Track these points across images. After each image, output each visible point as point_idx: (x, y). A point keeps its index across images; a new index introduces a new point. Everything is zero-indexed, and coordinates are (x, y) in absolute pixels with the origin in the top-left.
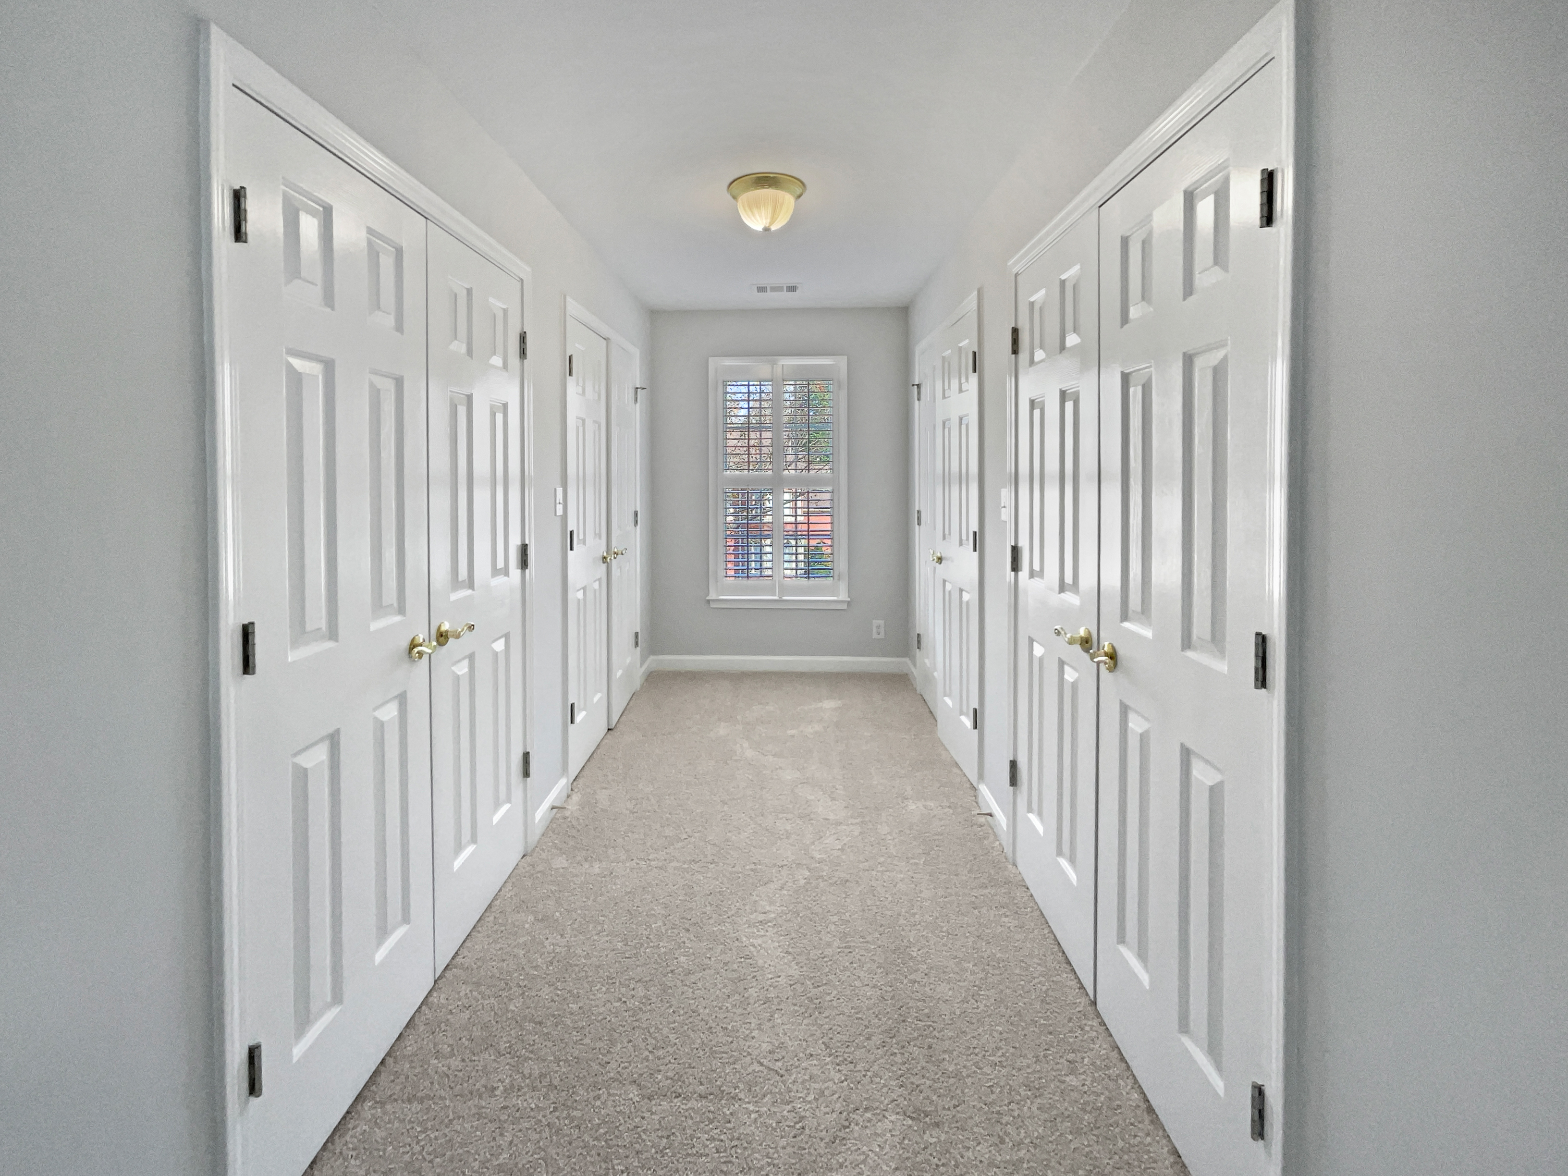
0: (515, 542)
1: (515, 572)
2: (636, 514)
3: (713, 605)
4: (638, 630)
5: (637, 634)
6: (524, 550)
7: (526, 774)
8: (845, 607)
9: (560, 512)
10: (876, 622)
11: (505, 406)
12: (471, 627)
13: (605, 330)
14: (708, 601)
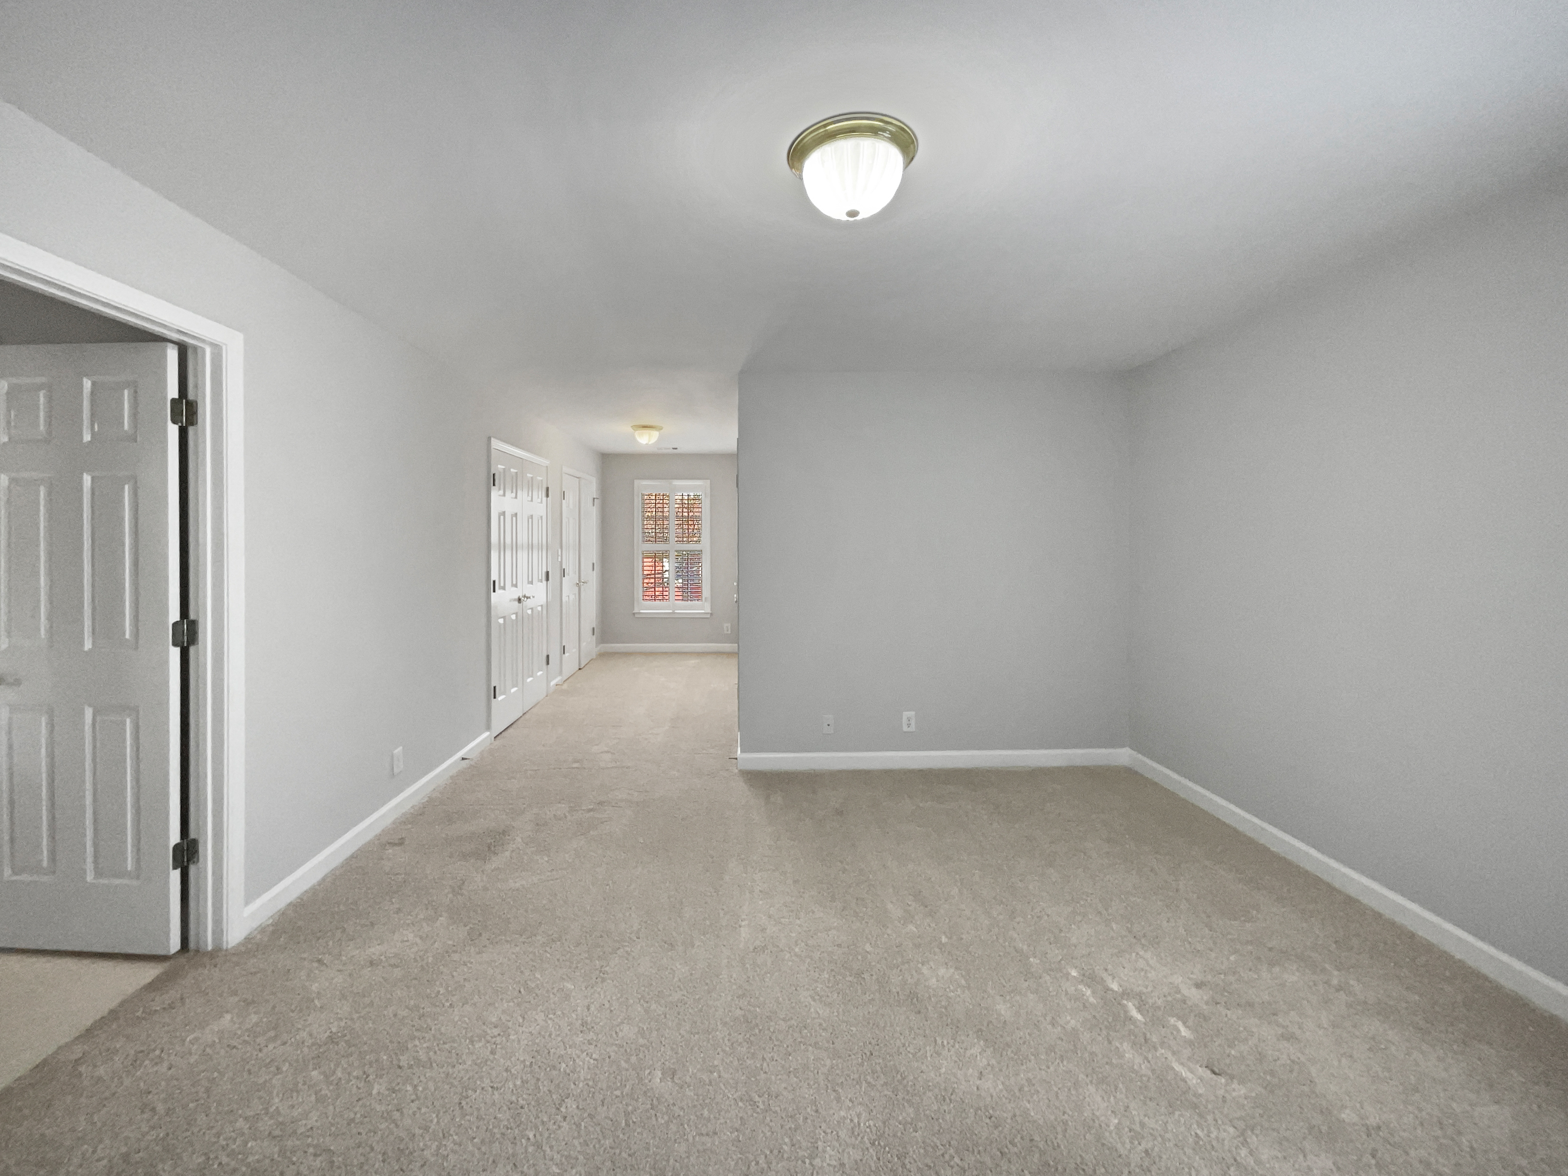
0: (545, 570)
1: (545, 582)
2: (593, 564)
3: (636, 616)
4: (595, 626)
5: (593, 629)
6: (547, 573)
7: (548, 663)
8: (708, 616)
9: (560, 560)
10: (726, 625)
11: (542, 517)
12: (534, 597)
13: (578, 474)
14: (634, 614)
